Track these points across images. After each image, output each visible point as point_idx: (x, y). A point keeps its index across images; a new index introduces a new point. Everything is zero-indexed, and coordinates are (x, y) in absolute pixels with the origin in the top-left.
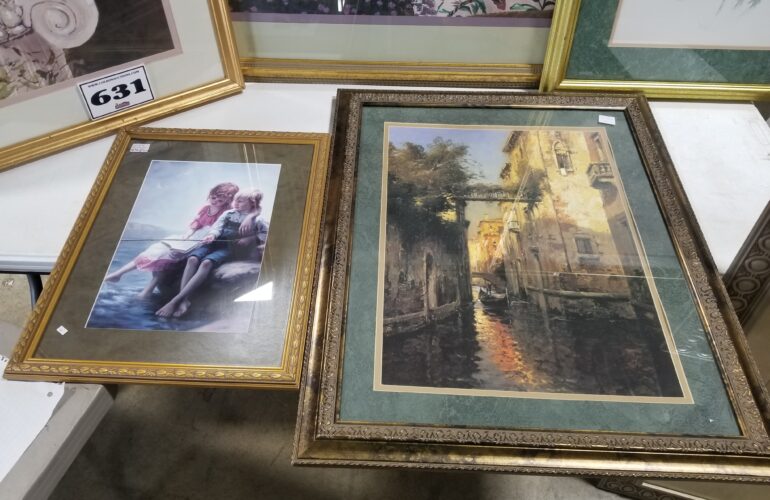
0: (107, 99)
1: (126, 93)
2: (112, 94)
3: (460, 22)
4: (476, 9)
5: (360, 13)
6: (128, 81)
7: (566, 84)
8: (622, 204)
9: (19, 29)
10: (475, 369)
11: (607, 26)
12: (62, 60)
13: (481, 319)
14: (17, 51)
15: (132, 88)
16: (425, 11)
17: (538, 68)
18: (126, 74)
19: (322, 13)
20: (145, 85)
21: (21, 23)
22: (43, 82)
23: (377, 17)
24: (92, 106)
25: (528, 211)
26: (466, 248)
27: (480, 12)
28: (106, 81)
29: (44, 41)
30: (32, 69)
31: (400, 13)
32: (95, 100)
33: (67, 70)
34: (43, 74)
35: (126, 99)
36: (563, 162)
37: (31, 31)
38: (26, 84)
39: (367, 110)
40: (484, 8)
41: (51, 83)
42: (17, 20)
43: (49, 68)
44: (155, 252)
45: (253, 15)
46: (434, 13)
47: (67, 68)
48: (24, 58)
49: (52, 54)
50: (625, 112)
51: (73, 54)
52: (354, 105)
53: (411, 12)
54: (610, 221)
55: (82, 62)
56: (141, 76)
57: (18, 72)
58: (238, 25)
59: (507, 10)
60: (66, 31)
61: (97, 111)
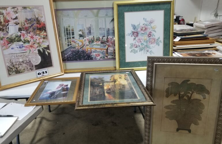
0: (40, 74)
1: (44, 73)
2: (41, 73)
3: (101, 60)
4: (103, 58)
5: (84, 60)
6: (44, 71)
7: (120, 69)
8: (130, 81)
9: (28, 61)
10: (105, 99)
11: (125, 59)
12: (34, 67)
13: (106, 94)
14: (27, 65)
15: (45, 72)
16: (95, 59)
17: (115, 67)
18: (44, 70)
19: (78, 60)
20: (47, 72)
21: (29, 60)
22: (30, 70)
23: (87, 60)
24: (38, 75)
25: (114, 83)
26: (104, 87)
27: (104, 58)
28: (41, 71)
29: (32, 63)
30: (29, 68)
31: (91, 60)
32: (39, 74)
33: (35, 69)
34: (31, 69)
35: (44, 74)
36: (120, 78)
37: (30, 61)
38: (28, 70)
39: (86, 75)
40: (105, 58)
41: (32, 70)
42: (28, 60)
43: (32, 68)
44: (50, 92)
45: (66, 62)
46: (96, 59)
47: (35, 68)
48: (28, 66)
49: (33, 66)
50: (131, 72)
51: (36, 66)
52: (84, 74)
53: (93, 59)
54: (128, 83)
55: (37, 67)
56: (47, 70)
57: (27, 68)
58: (64, 63)
59: (108, 58)
60: (36, 62)
61: (39, 76)
